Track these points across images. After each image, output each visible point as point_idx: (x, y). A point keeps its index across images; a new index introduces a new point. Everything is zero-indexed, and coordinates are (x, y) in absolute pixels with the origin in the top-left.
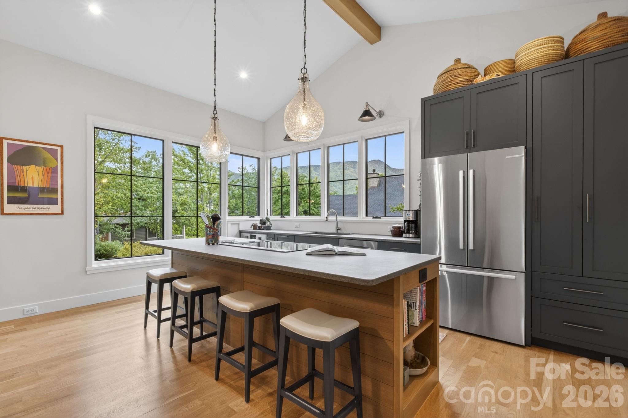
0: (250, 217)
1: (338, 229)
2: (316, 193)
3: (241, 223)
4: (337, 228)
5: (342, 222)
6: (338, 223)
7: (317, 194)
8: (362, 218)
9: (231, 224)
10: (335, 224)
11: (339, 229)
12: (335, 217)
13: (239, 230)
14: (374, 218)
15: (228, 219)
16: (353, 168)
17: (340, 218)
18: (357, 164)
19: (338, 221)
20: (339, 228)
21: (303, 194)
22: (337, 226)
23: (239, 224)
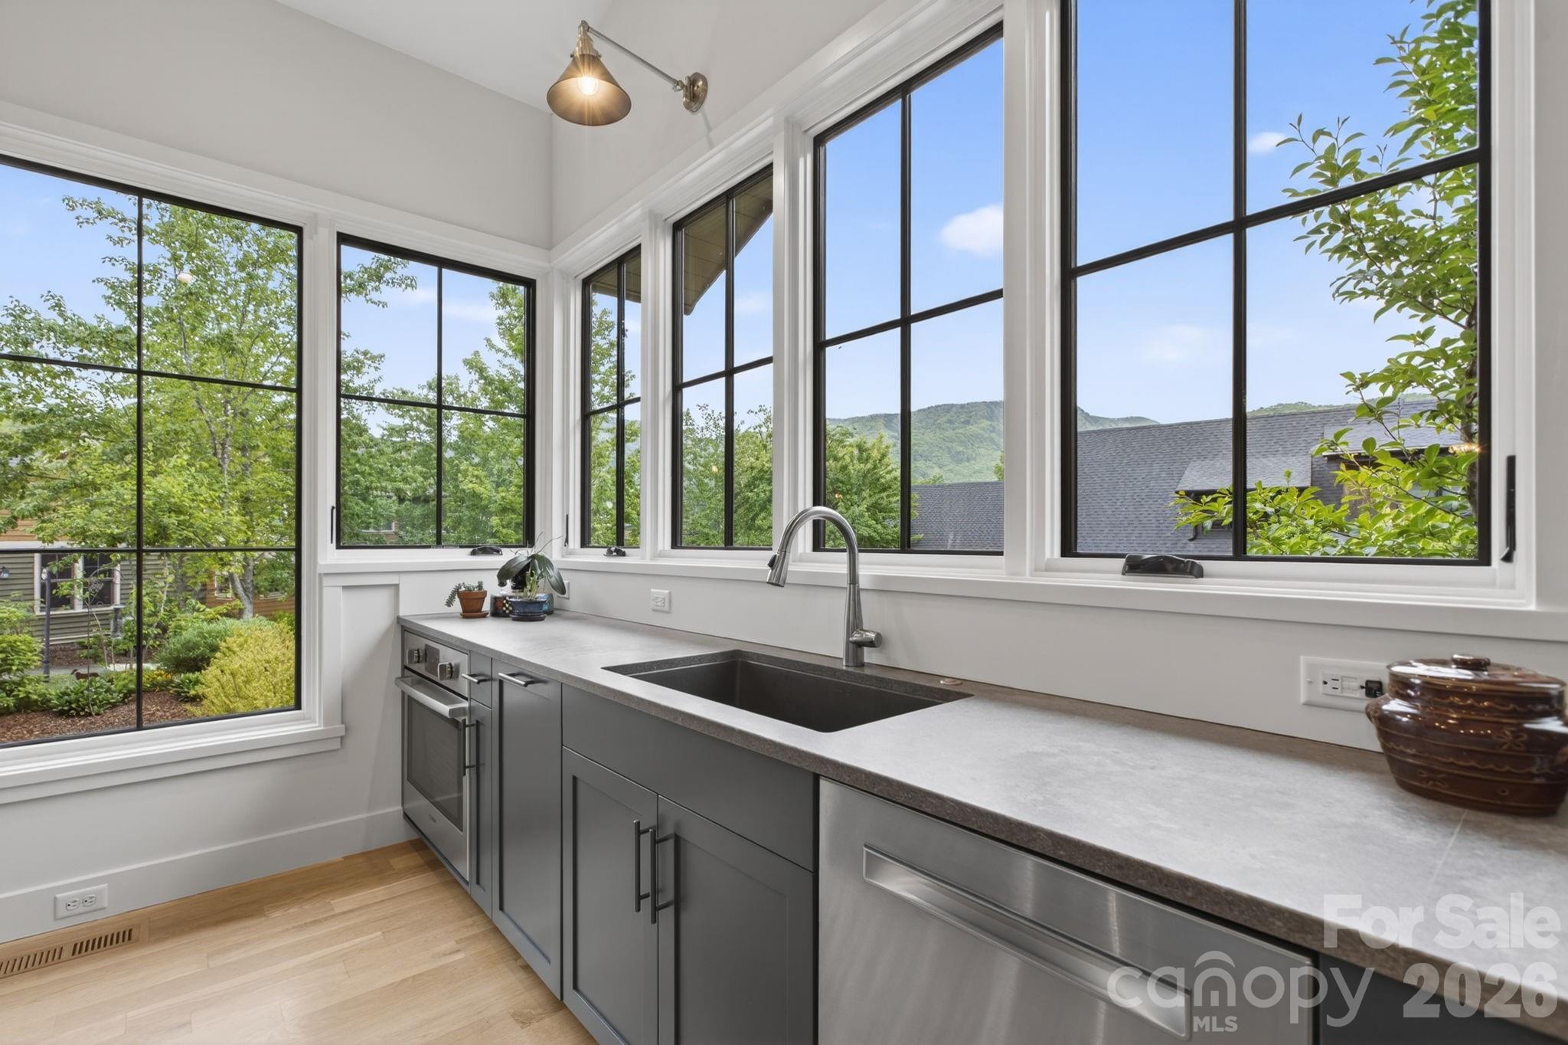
0: (473, 553)
1: (860, 645)
2: (878, 480)
3: (406, 584)
4: (856, 637)
5: (886, 589)
6: (863, 596)
7: (883, 480)
8: (1036, 570)
9: (344, 587)
10: (839, 604)
11: (871, 644)
12: (845, 556)
13: (399, 619)
14: (1136, 566)
15: (329, 561)
16: (987, 419)
17: (874, 567)
18: (1000, 413)
19: (863, 583)
20: (872, 636)
21: (842, 482)
22: (855, 622)
23: (396, 587)
